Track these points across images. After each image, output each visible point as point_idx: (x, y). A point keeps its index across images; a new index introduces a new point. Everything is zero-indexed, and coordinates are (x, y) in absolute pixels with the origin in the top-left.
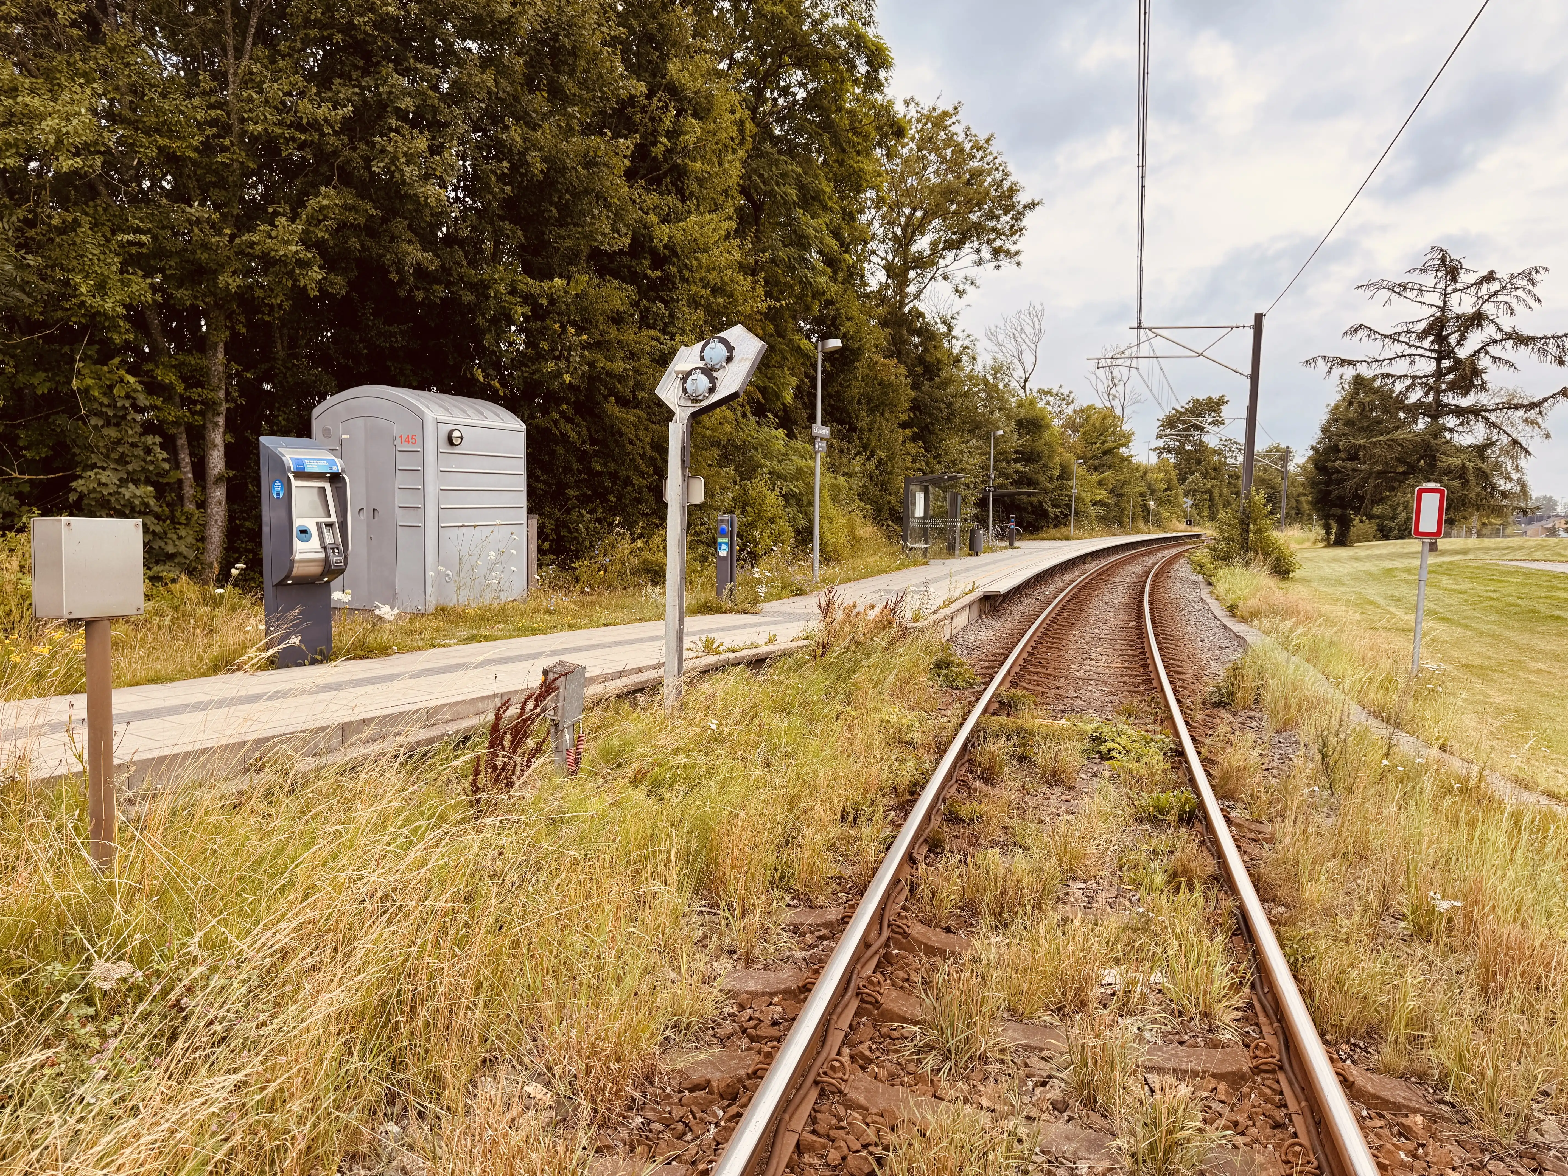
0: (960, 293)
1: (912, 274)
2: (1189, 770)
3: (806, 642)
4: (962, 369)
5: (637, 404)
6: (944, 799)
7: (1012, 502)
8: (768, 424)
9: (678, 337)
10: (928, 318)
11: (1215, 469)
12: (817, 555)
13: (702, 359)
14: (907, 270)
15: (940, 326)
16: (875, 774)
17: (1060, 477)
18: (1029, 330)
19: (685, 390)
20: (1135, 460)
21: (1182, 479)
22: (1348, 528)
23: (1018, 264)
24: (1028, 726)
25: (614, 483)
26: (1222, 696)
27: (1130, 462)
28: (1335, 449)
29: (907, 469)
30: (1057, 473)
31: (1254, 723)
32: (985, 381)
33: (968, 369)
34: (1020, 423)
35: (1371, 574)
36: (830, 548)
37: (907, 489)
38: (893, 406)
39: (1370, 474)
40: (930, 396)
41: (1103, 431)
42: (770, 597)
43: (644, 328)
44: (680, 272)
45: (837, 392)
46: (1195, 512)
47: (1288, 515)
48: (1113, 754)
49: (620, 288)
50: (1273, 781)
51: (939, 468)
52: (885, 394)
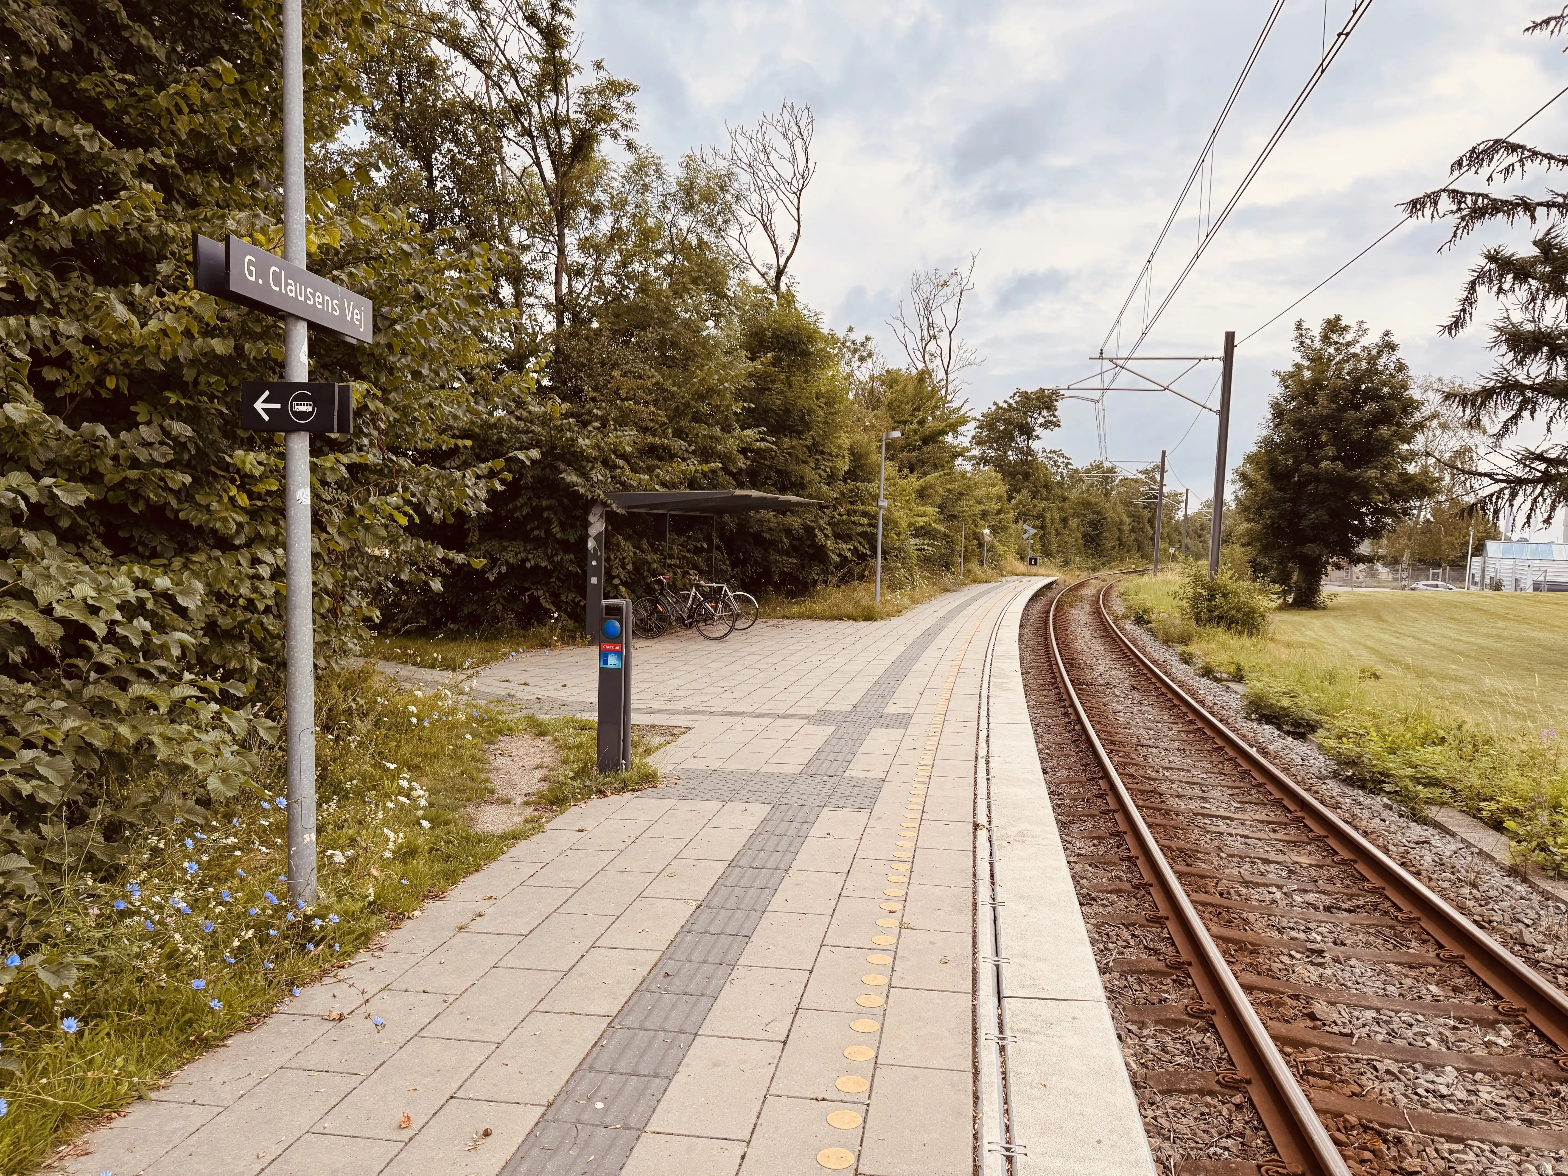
11: (1043, 487)
30: (844, 465)
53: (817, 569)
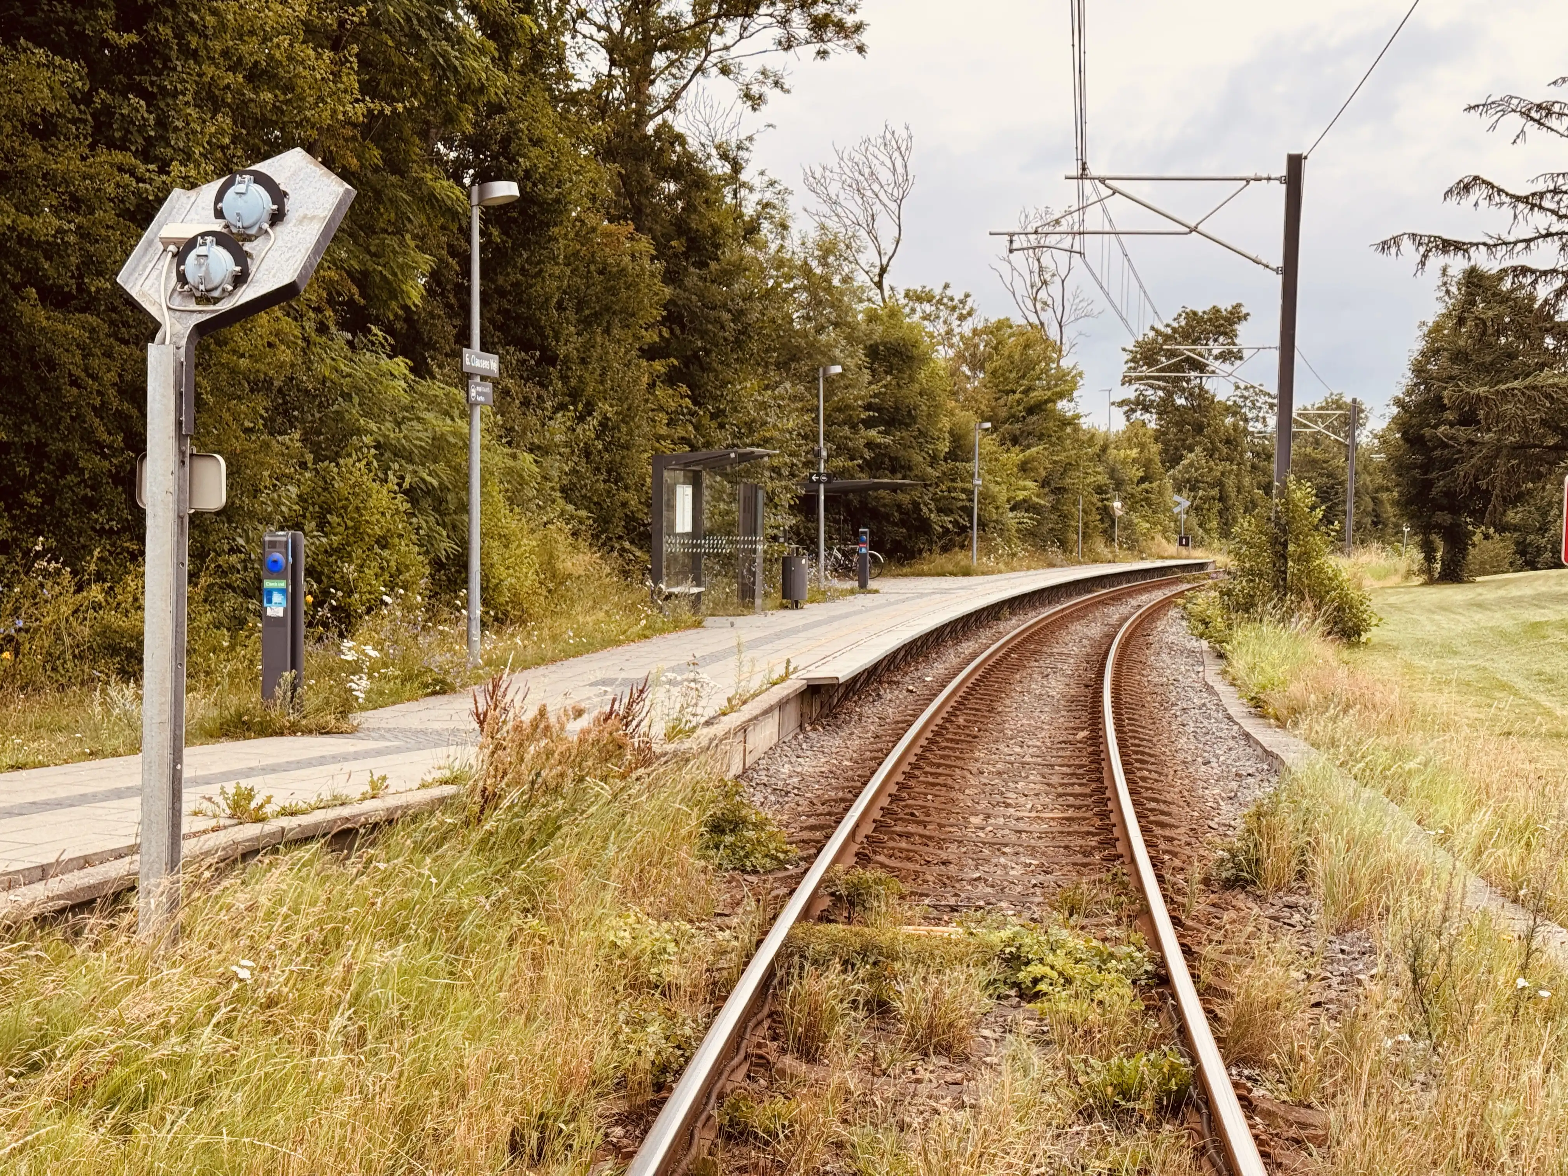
0: (754, 100)
1: (659, 60)
2: (1178, 1010)
3: (449, 790)
4: (762, 246)
5: (88, 304)
6: (721, 1096)
7: (864, 504)
8: (372, 345)
9: (176, 168)
10: (693, 145)
11: (1228, 442)
12: (477, 610)
13: (219, 214)
14: (649, 54)
15: (715, 161)
16: (582, 1052)
17: (952, 456)
18: (885, 175)
19: (182, 278)
20: (1085, 423)
21: (1172, 459)
22: (1464, 550)
23: (861, 49)
24: (884, 939)
25: (37, 468)
26: (1238, 867)
27: (1077, 429)
28: (1436, 405)
29: (659, 438)
30: (944, 447)
31: (1297, 917)
32: (807, 270)
33: (773, 247)
34: (873, 352)
35: (1503, 634)
36: (506, 597)
37: (658, 477)
38: (628, 315)
39: (1498, 450)
40: (701, 298)
41: (1026, 368)
42: (376, 701)
43: (101, 149)
44: (179, 36)
45: (516, 285)
46: (1194, 521)
47: (1359, 526)
48: (1043, 987)
49: (49, 65)
50: (1327, 1026)
51: (723, 438)
52: (612, 291)
53: (923, 539)
